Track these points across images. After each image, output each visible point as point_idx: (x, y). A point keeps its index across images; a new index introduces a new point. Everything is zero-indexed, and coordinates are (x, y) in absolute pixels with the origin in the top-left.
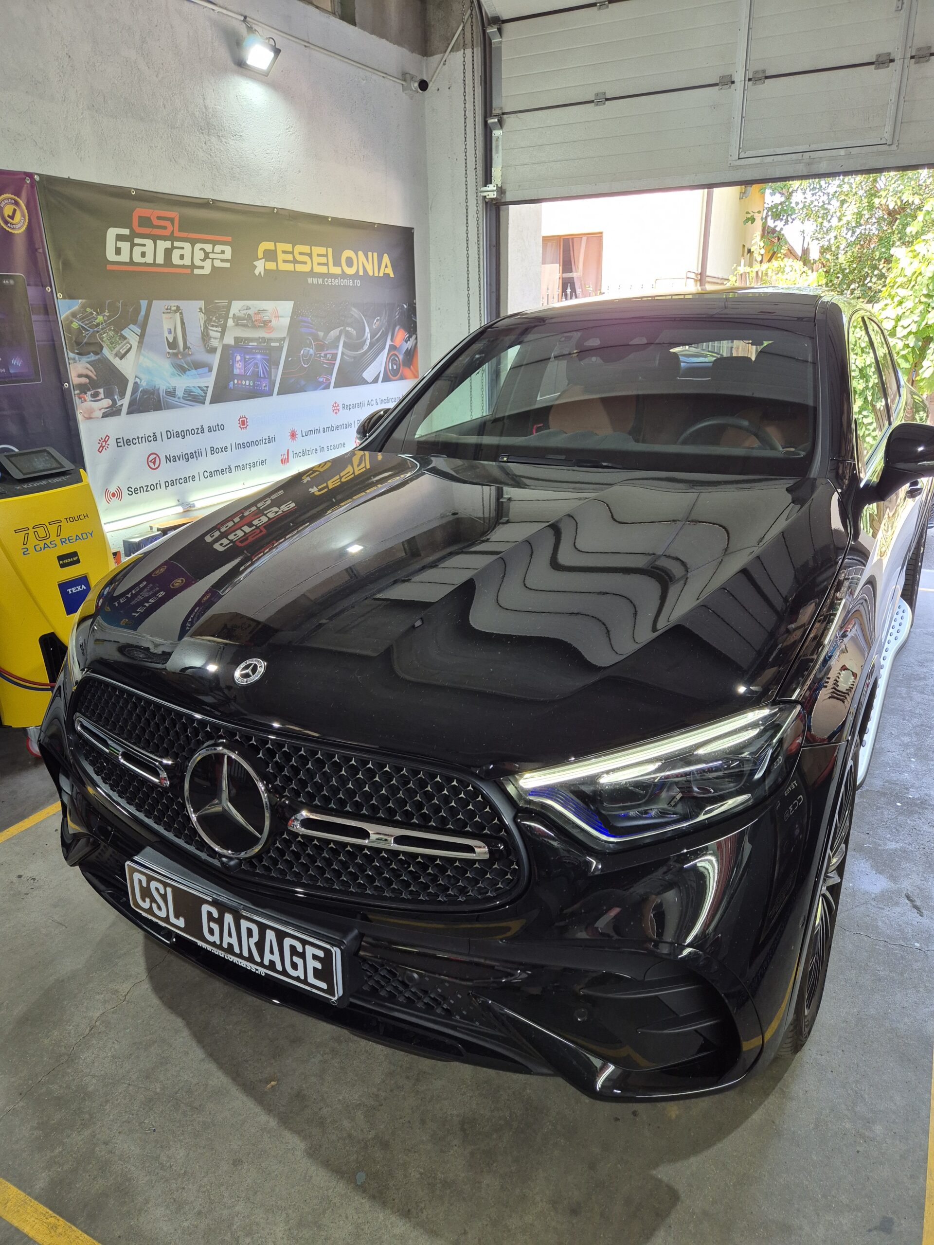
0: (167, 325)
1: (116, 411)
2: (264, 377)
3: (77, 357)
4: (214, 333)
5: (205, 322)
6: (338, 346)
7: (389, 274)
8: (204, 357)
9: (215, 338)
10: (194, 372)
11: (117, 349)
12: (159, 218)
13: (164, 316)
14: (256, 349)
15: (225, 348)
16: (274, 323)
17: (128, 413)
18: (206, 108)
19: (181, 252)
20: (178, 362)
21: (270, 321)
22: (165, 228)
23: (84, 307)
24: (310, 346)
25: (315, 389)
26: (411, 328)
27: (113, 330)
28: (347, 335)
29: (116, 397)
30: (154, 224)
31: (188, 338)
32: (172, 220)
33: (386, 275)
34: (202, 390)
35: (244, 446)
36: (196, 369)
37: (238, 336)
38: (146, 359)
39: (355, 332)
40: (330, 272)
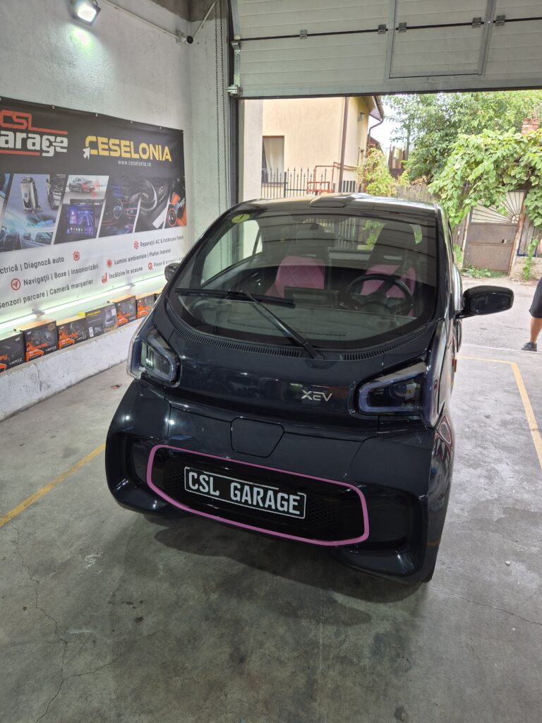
0: (23, 191)
2: (90, 226)
4: (57, 197)
5: (50, 189)
6: (137, 205)
7: (168, 160)
8: (50, 213)
9: (58, 200)
10: (43, 223)
12: (18, 117)
13: (22, 184)
14: (84, 207)
15: (64, 206)
16: (96, 190)
18: (50, 44)
19: (33, 141)
20: (32, 216)
21: (94, 189)
22: (22, 124)
24: (120, 205)
25: (123, 233)
26: (182, 194)
28: (143, 198)
30: (15, 121)
31: (39, 200)
32: (27, 119)
33: (167, 160)
34: (49, 235)
35: (78, 271)
36: (44, 221)
37: (73, 198)
38: (9, 215)
39: (148, 196)
40: (133, 157)
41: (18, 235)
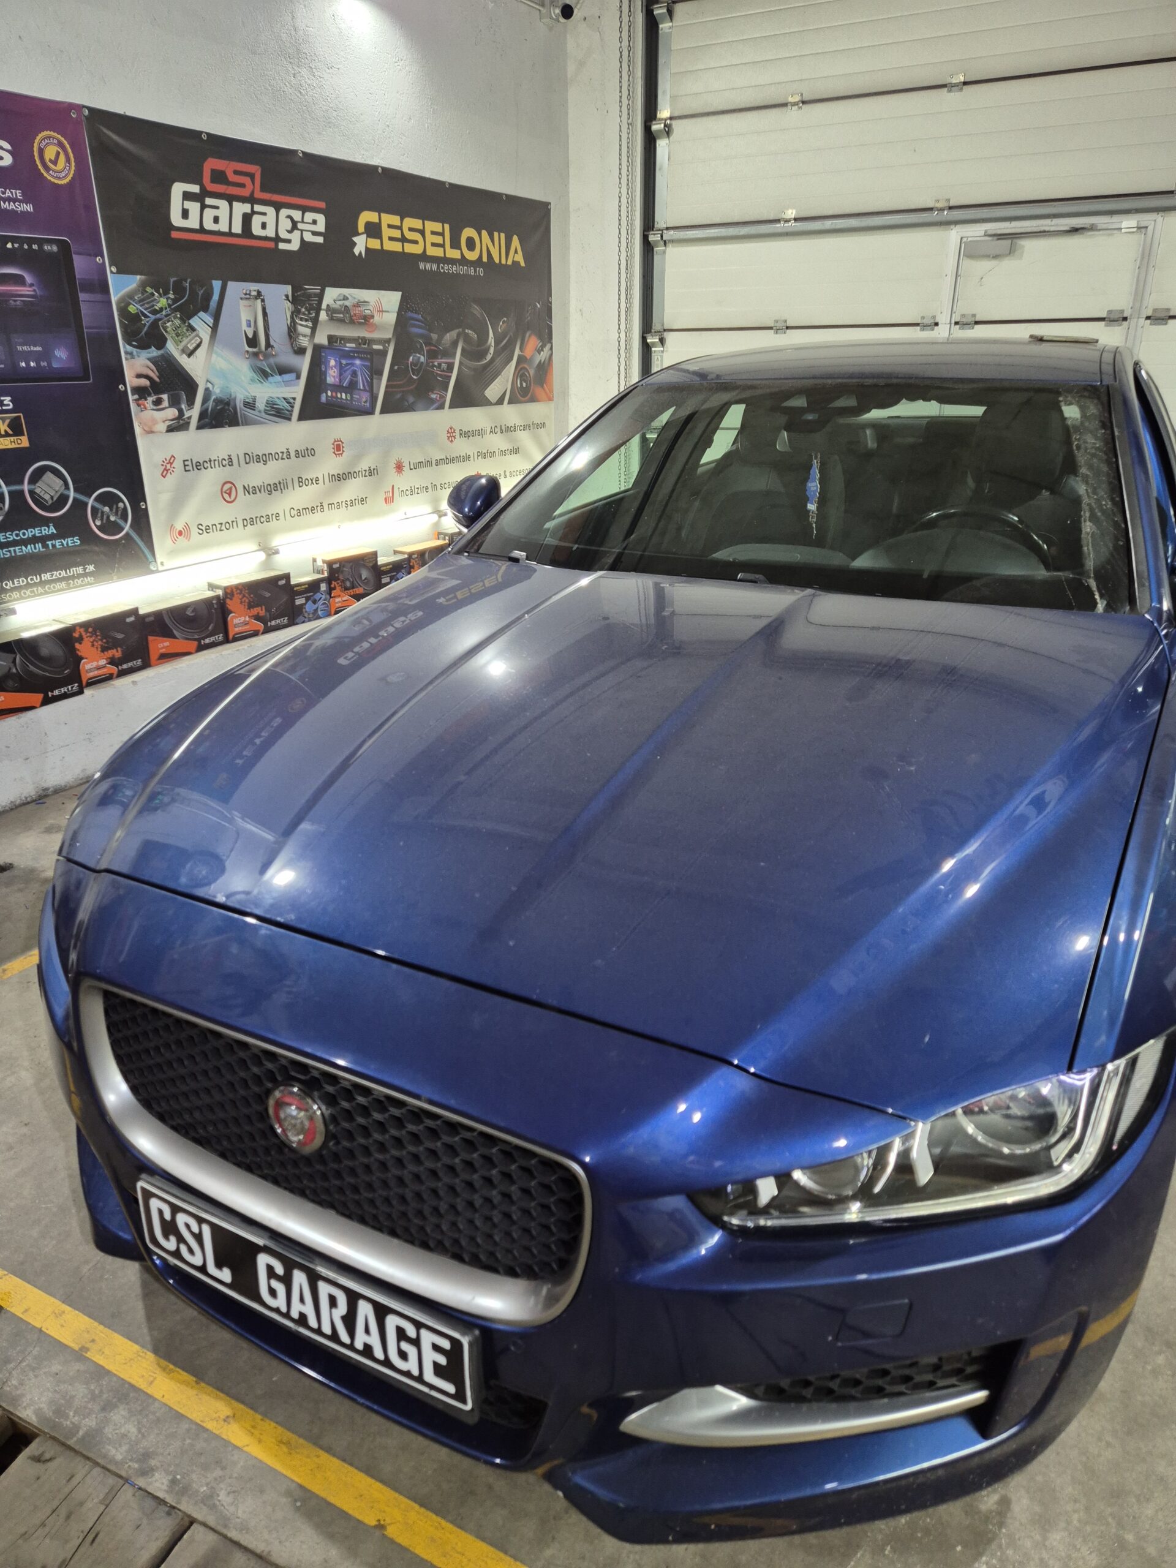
1: (182, 425)
2: (365, 390)
3: (135, 351)
4: (304, 329)
5: (292, 313)
6: (456, 353)
7: (518, 263)
8: (292, 360)
9: (305, 336)
10: (278, 378)
11: (183, 344)
12: (236, 172)
13: (243, 303)
14: (354, 352)
15: (317, 349)
16: (377, 319)
17: (199, 428)
18: (295, 30)
19: (262, 219)
20: (259, 364)
21: (373, 317)
22: (243, 186)
23: (143, 286)
24: (420, 351)
25: (426, 409)
26: (546, 336)
27: (181, 319)
28: (467, 339)
29: (183, 406)
30: (230, 180)
31: (271, 333)
32: (252, 176)
33: (516, 264)
34: (287, 402)
35: (340, 477)
36: (280, 374)
37: (332, 334)
38: (220, 359)
39: (476, 336)
40: (447, 256)
41: (235, 399)
